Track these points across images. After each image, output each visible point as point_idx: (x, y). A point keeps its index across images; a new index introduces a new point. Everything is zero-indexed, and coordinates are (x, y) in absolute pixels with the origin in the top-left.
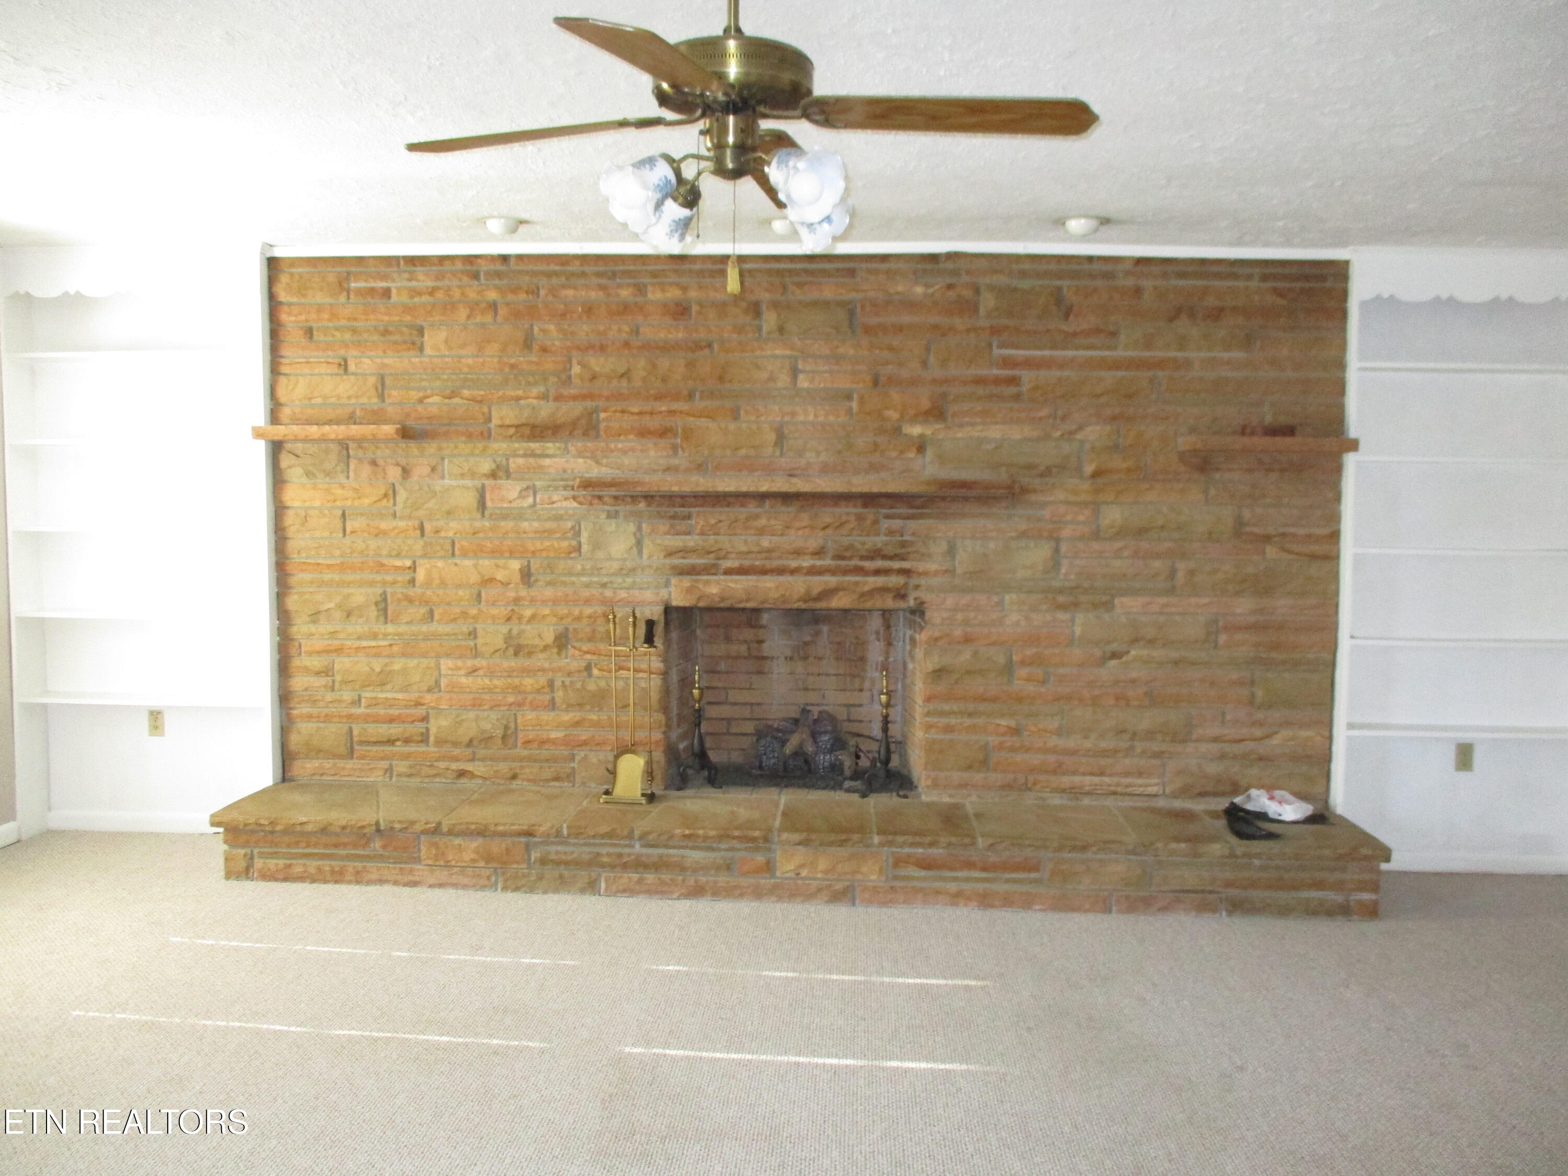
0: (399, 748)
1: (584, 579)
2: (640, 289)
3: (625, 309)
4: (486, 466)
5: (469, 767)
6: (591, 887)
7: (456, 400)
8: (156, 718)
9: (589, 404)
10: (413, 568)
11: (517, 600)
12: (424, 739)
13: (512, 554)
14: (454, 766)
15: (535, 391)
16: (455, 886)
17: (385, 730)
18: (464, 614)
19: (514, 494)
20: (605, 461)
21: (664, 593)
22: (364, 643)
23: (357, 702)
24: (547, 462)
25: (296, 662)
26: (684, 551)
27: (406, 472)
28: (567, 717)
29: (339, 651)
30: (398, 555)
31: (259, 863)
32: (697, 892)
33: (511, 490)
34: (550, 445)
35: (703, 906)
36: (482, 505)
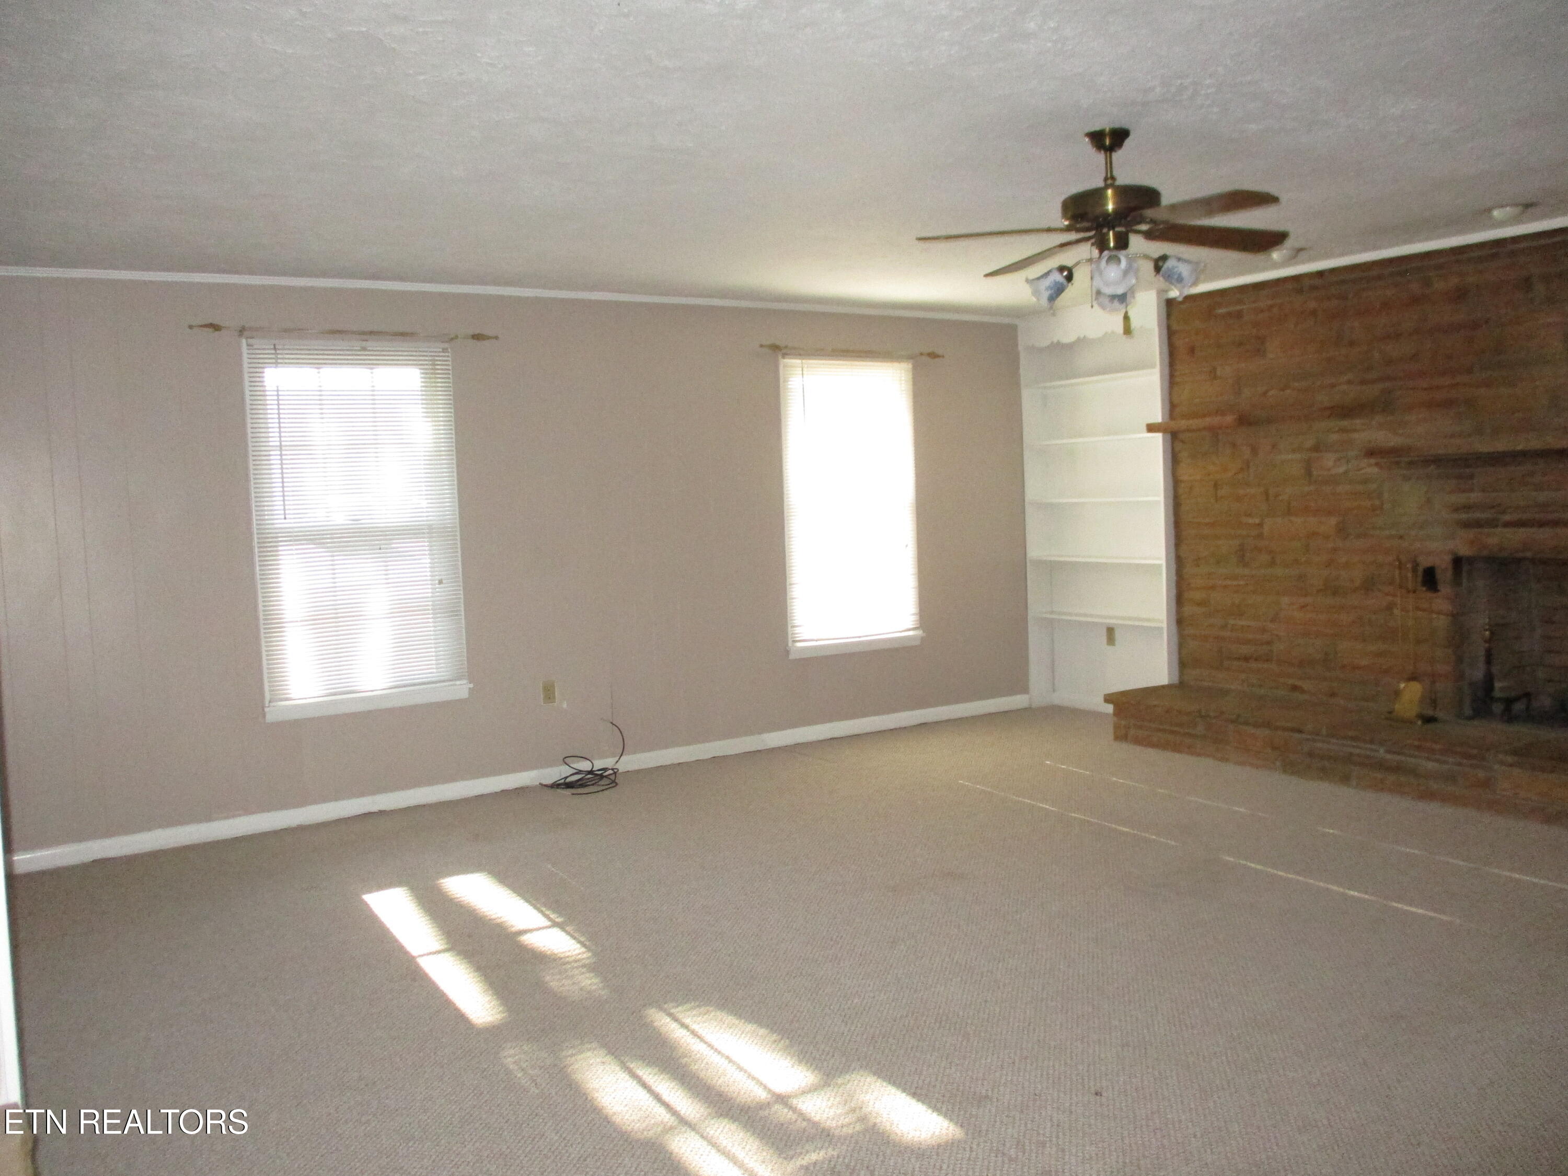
0: (1254, 665)
1: (1387, 532)
2: (1427, 283)
3: (1416, 300)
4: (1310, 443)
5: (1299, 683)
6: (1345, 779)
7: (1288, 391)
8: (1110, 632)
9: (1388, 384)
10: (1260, 525)
11: (1335, 550)
12: (1268, 660)
13: (1329, 513)
14: (1291, 681)
15: (1345, 378)
16: (1251, 765)
17: (1245, 650)
18: (1296, 561)
19: (1330, 463)
20: (1401, 432)
21: (1451, 545)
22: (1229, 582)
23: (1224, 627)
24: (1355, 436)
25: (1186, 595)
26: (1467, 508)
27: (1254, 450)
28: (1372, 648)
29: (1213, 588)
30: (1250, 515)
31: (1132, 732)
32: (1428, 795)
33: (1329, 460)
34: (1358, 421)
35: (1433, 808)
36: (1309, 473)
